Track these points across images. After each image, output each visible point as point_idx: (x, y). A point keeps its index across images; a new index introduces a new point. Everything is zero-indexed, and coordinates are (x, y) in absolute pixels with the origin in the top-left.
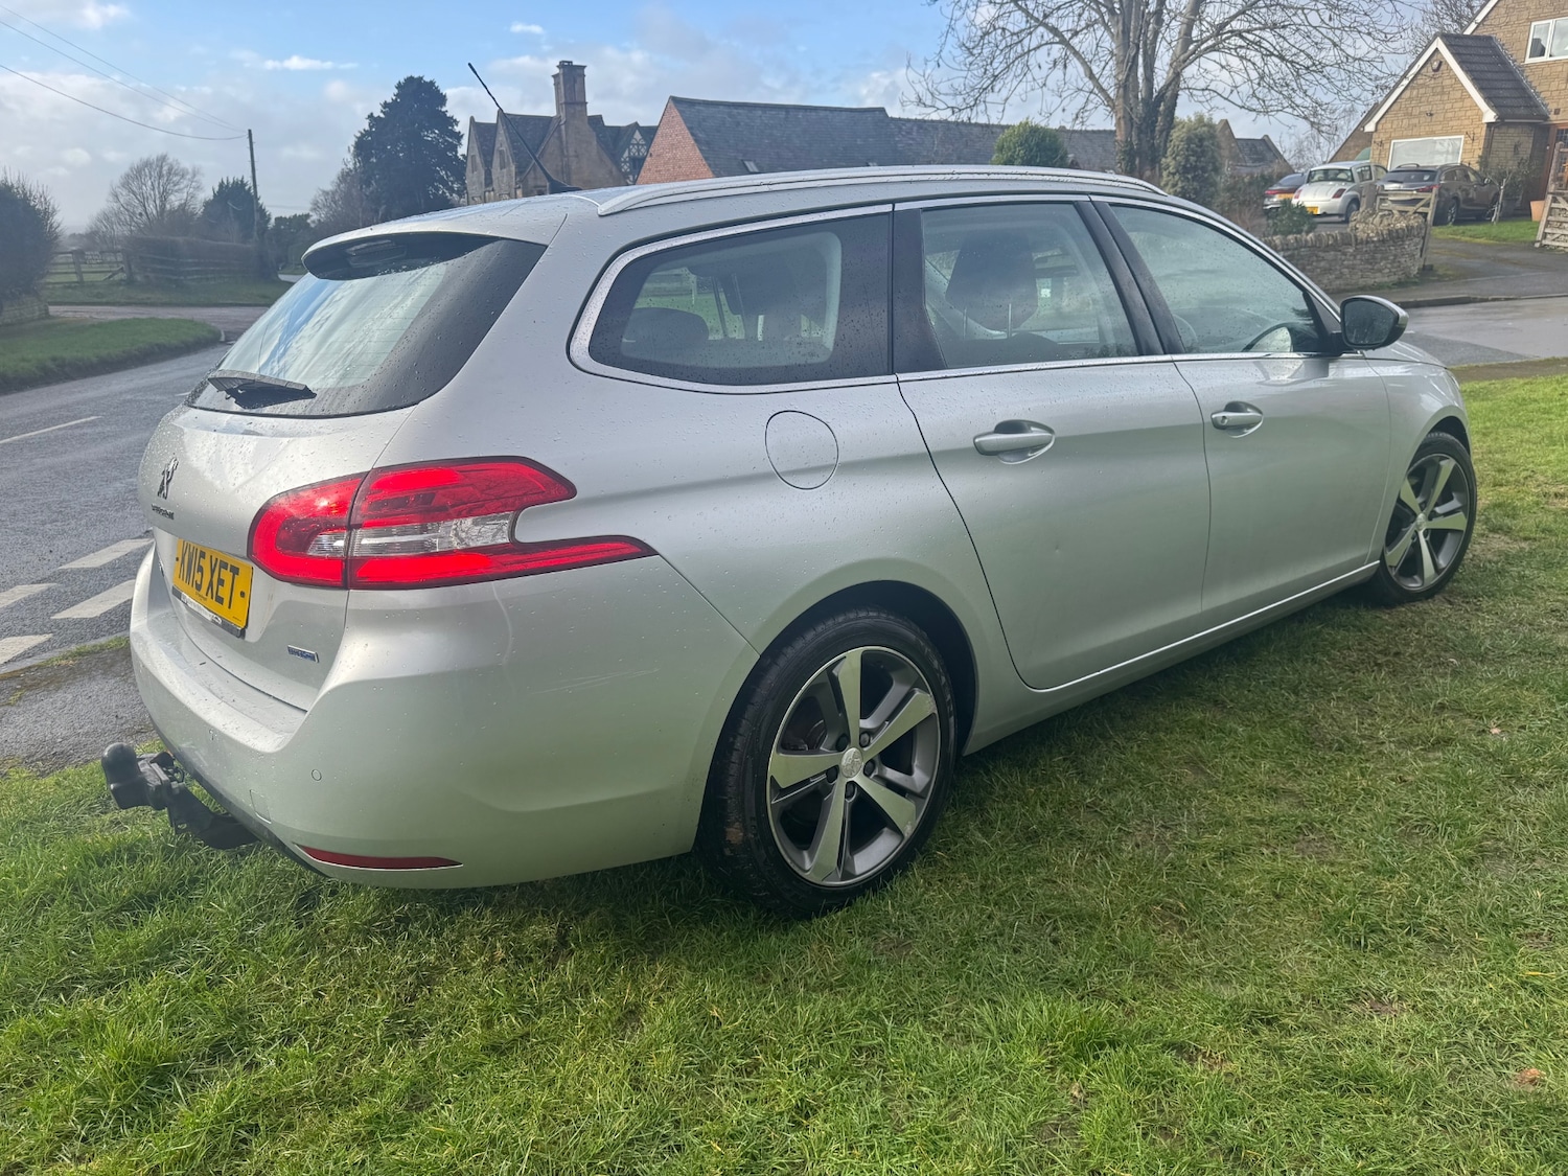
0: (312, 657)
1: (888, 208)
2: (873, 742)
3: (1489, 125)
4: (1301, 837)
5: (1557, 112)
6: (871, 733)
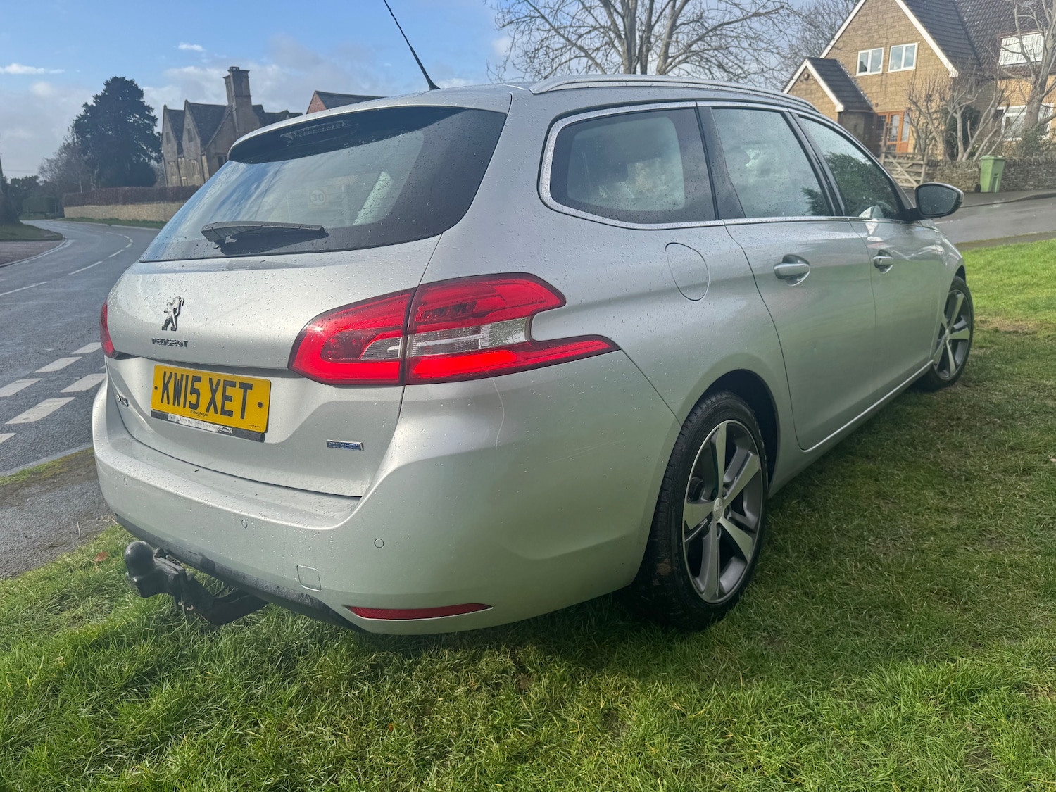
0: (357, 447)
1: (693, 104)
2: (728, 493)
3: (840, 113)
4: (983, 538)
5: (877, 105)
6: (727, 486)
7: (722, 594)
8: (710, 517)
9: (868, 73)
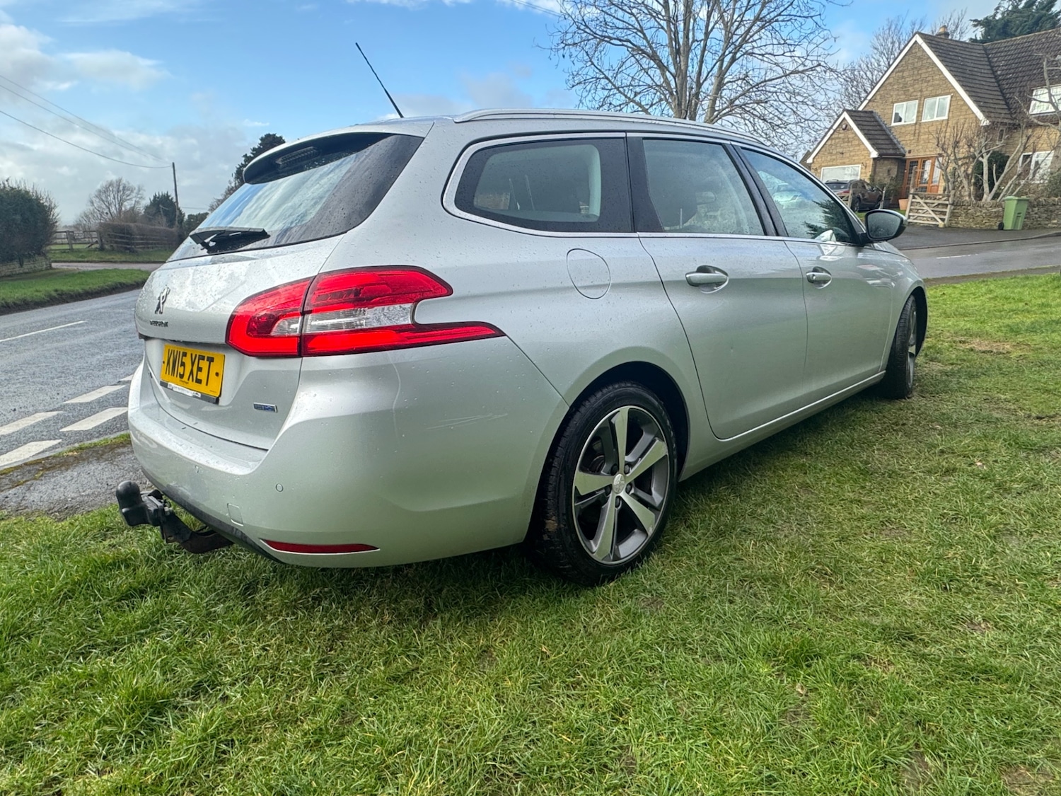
0: (272, 409)
1: (623, 135)
2: (631, 471)
3: (874, 159)
4: (884, 527)
5: (910, 152)
6: (630, 465)
7: (617, 558)
8: (609, 488)
9: (902, 123)
